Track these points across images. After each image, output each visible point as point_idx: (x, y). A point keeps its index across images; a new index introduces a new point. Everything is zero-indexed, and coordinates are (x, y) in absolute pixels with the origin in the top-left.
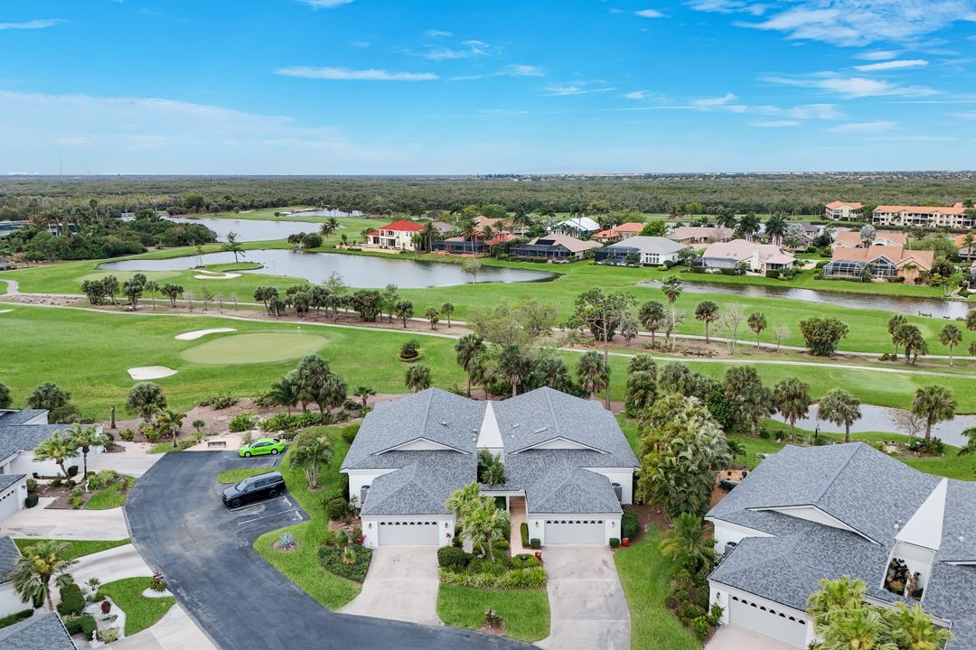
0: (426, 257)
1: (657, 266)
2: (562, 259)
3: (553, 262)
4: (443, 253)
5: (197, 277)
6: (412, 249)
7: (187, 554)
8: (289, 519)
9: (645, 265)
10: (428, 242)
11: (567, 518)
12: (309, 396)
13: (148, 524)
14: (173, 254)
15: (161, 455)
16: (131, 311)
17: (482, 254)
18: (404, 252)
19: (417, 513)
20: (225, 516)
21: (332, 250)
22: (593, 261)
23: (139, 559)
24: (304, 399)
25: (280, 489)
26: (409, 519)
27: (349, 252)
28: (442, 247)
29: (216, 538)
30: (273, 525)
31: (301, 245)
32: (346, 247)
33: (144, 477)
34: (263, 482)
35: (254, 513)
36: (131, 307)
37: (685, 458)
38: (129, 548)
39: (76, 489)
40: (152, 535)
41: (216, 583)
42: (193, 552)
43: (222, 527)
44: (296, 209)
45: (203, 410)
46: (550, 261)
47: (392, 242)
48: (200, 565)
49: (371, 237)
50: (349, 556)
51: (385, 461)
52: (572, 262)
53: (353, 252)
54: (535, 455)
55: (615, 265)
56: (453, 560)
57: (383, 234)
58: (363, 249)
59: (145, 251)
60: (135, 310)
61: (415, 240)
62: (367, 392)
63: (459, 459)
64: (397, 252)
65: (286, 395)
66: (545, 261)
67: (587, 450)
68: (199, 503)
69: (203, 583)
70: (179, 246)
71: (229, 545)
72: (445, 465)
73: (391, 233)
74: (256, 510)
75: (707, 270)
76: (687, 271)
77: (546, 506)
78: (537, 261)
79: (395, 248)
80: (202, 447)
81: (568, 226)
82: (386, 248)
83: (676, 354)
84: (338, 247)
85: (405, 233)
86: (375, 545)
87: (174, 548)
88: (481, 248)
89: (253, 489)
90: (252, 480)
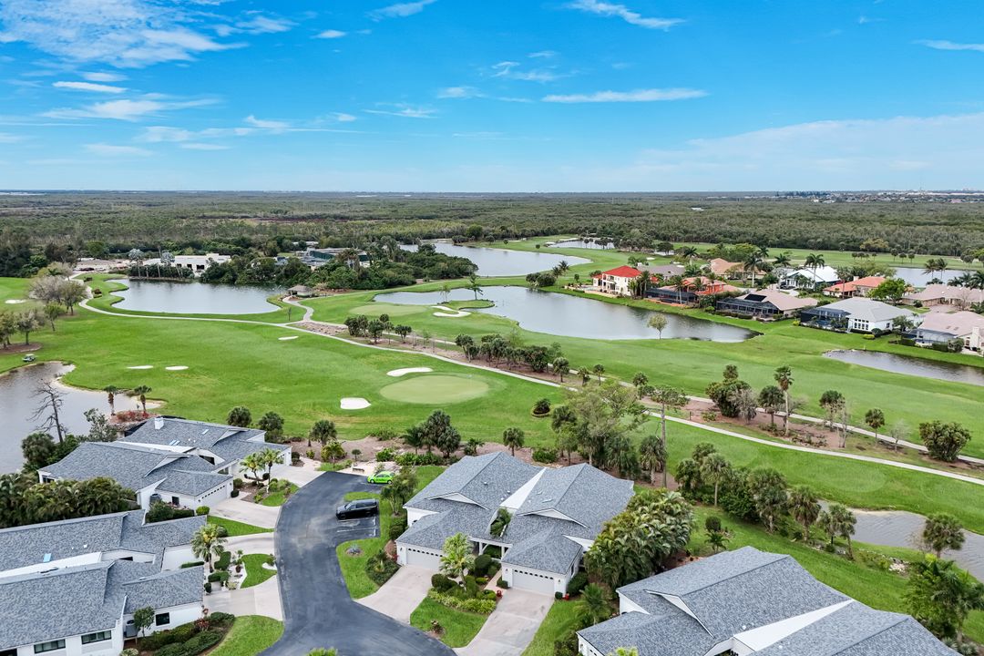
0: (640, 303)
1: (864, 333)
2: (767, 316)
3: (757, 319)
4: (655, 300)
5: (436, 314)
6: (629, 294)
7: (298, 546)
8: (367, 535)
9: (852, 331)
10: (643, 288)
11: (529, 571)
12: (431, 441)
13: (289, 521)
14: (431, 288)
15: (322, 473)
16: (372, 344)
17: (691, 304)
18: (621, 297)
19: (430, 547)
20: (333, 524)
21: (561, 290)
22: (798, 322)
23: (272, 543)
24: (427, 443)
25: (374, 511)
26: (426, 550)
27: (574, 293)
28: (655, 295)
29: (319, 538)
30: (356, 536)
31: (536, 283)
32: (572, 288)
33: (304, 488)
34: (361, 505)
35: (351, 525)
36: (373, 341)
37: (619, 543)
38: (271, 535)
39: (262, 489)
40: (287, 529)
41: (302, 567)
42: (302, 545)
43: (327, 532)
44: (562, 238)
45: (370, 439)
46: (755, 318)
47: (613, 287)
48: (301, 554)
49: (596, 280)
50: (379, 567)
51: (432, 505)
52: (778, 320)
53: (576, 294)
54: (534, 519)
55: (820, 328)
56: (442, 584)
57: (605, 279)
58: (586, 292)
59: (414, 283)
60: (376, 343)
61: (631, 287)
62: (477, 443)
63: (480, 512)
64: (615, 296)
65: (414, 439)
66: (750, 318)
67: (571, 522)
68: (324, 512)
69: (296, 566)
70: (443, 278)
71: (324, 544)
72: (469, 515)
73: (612, 278)
74: (352, 524)
75: (918, 343)
76: (895, 342)
77: (516, 559)
78: (741, 317)
79: (614, 293)
80: (349, 471)
81: (802, 276)
82: (605, 292)
83: (787, 439)
84: (566, 287)
85: (624, 278)
86: (405, 563)
87: (294, 540)
88: (692, 298)
89: (354, 509)
90: (355, 502)
